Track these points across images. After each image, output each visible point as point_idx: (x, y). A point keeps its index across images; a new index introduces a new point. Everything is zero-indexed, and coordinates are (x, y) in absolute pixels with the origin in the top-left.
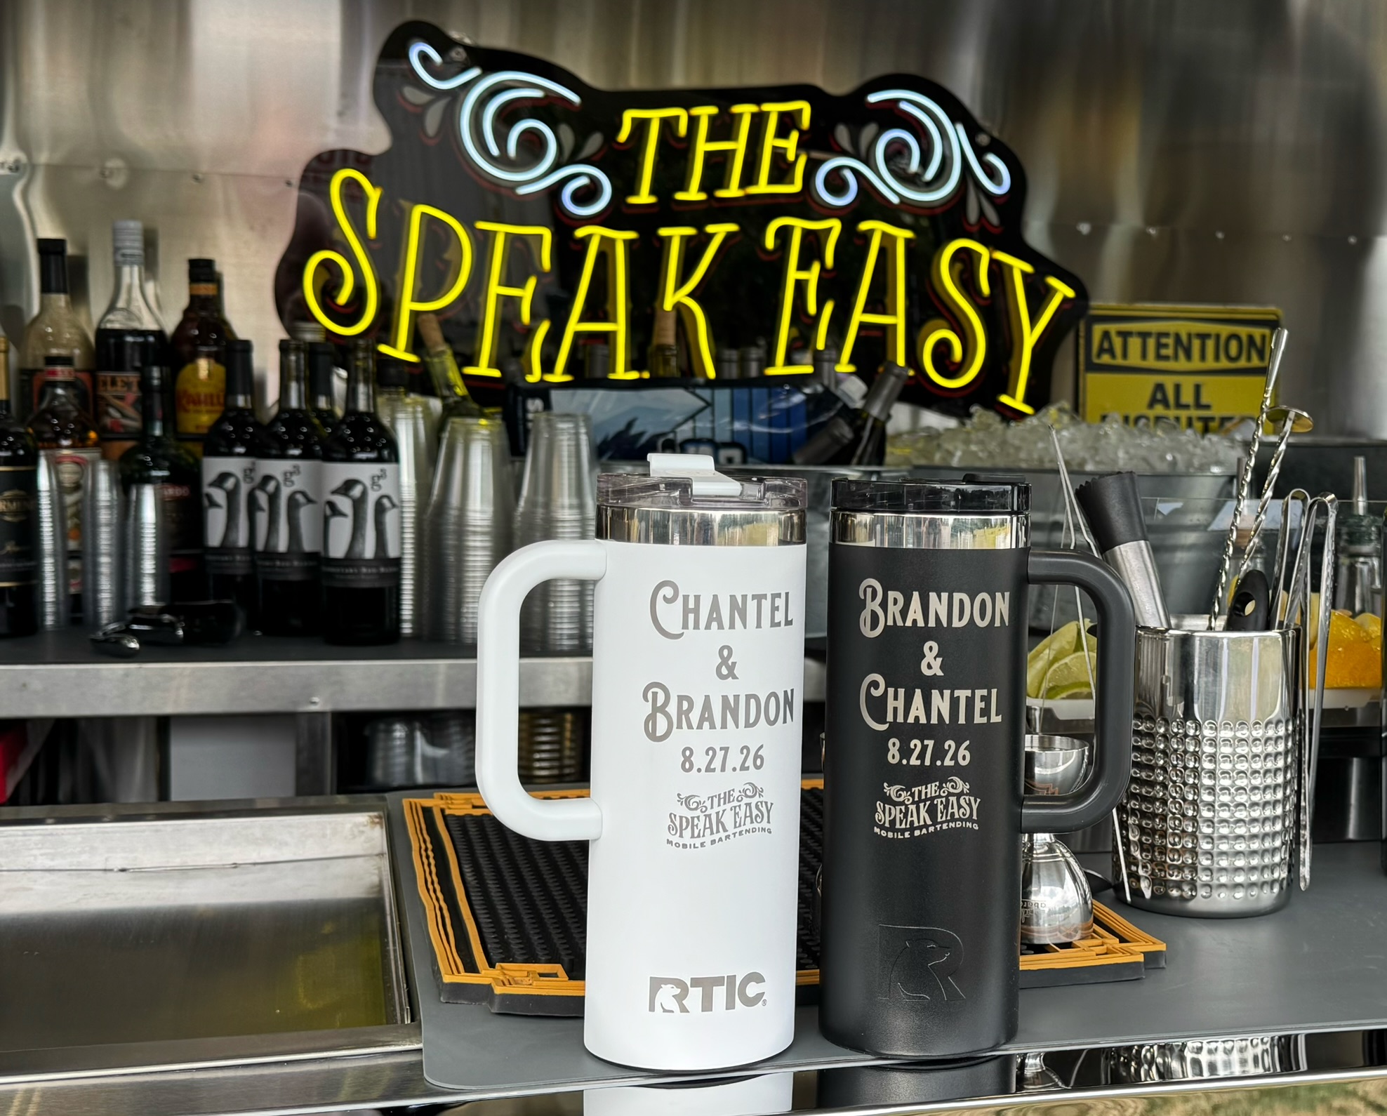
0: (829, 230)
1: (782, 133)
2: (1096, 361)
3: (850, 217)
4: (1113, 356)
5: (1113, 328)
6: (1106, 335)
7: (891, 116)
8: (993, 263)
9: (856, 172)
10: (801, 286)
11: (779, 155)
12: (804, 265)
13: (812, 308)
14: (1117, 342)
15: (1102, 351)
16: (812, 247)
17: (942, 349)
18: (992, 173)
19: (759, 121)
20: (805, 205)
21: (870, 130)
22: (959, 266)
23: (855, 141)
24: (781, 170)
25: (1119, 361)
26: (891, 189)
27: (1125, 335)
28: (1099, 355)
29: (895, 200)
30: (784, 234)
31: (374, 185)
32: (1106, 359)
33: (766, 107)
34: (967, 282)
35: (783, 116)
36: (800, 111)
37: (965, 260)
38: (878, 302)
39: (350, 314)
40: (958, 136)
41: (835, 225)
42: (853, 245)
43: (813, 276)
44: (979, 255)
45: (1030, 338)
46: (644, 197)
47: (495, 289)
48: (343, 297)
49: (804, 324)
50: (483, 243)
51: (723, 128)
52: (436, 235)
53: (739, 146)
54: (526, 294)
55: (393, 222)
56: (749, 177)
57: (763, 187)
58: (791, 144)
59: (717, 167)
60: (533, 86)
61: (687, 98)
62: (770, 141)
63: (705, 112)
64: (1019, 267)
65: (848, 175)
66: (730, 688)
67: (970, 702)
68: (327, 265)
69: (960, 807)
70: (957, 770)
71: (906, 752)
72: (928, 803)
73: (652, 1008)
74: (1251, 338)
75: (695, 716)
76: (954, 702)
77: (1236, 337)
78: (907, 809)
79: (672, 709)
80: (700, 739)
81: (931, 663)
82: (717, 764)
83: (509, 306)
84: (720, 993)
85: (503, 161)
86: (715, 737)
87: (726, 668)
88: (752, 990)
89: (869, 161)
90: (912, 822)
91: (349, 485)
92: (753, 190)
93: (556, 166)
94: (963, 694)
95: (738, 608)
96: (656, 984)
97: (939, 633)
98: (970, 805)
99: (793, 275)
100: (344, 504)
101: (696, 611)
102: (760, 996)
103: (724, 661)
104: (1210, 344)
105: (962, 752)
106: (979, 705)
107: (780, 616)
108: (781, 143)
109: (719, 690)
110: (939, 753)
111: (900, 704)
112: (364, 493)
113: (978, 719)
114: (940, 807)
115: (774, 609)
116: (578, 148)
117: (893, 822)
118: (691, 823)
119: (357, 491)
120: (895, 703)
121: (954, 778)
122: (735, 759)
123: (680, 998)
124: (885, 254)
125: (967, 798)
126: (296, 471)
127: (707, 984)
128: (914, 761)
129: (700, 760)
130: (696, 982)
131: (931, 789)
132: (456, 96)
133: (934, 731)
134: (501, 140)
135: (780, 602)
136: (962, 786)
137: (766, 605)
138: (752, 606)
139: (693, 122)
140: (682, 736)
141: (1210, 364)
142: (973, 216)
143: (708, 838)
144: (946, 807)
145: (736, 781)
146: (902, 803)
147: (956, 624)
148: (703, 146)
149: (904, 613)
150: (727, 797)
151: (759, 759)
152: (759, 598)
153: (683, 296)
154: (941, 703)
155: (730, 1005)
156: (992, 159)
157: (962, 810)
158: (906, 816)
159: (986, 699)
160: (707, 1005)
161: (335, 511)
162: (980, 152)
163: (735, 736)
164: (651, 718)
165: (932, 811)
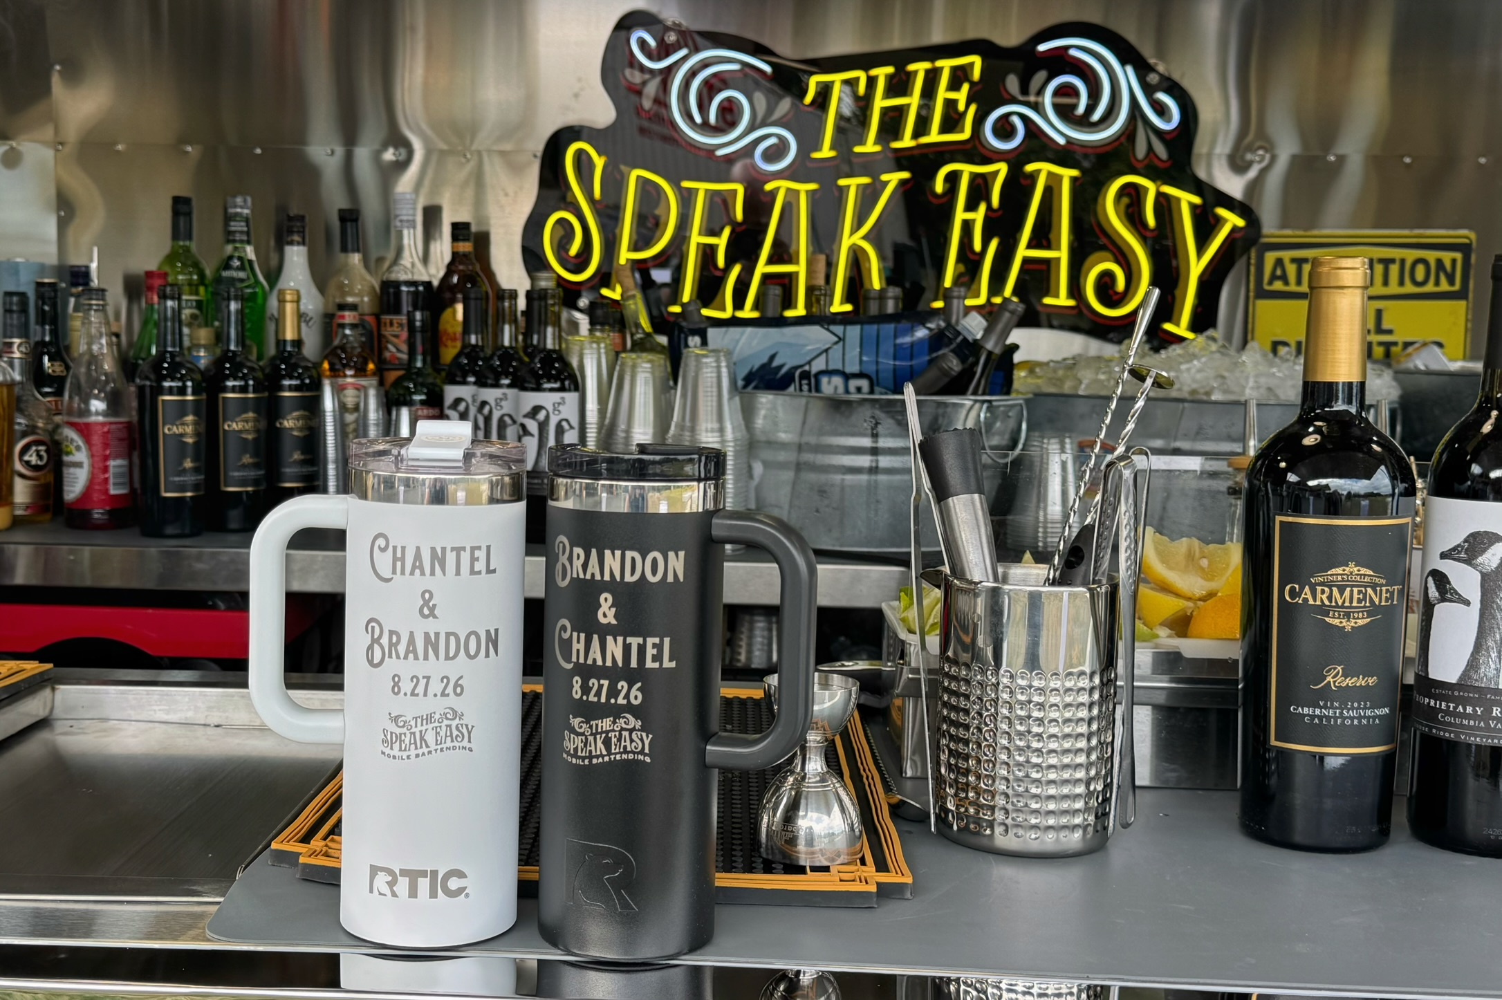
0: (996, 173)
1: (954, 86)
2: (1267, 287)
3: (1016, 161)
4: (1286, 283)
5: (1287, 255)
6: (1279, 262)
7: (1061, 63)
8: (1160, 196)
9: (1024, 118)
10: (967, 226)
11: (950, 104)
12: (971, 206)
13: (977, 246)
14: (1291, 269)
15: (1274, 277)
16: (979, 189)
17: (1105, 281)
18: (1161, 110)
19: (932, 78)
20: (974, 151)
21: (1041, 75)
22: (1125, 200)
23: (1025, 90)
24: (952, 121)
25: (1293, 287)
26: (1058, 131)
27: (1299, 262)
28: (1270, 283)
29: (1062, 141)
30: (953, 178)
31: (600, 154)
32: (1278, 286)
33: (939, 63)
34: (1134, 217)
35: (955, 70)
36: (972, 65)
37: (1132, 195)
38: (1042, 237)
39: (580, 263)
40: (1128, 77)
41: (1002, 168)
42: (1018, 187)
43: (979, 216)
44: (1146, 190)
45: (1196, 267)
46: (826, 152)
47: (696, 239)
48: (574, 249)
49: (970, 262)
50: (687, 199)
51: (898, 85)
52: (649, 193)
53: (913, 101)
54: (722, 242)
55: (614, 183)
56: (922, 127)
57: (934, 136)
58: (961, 96)
59: (892, 123)
60: (730, 60)
61: (866, 61)
62: (942, 94)
63: (883, 73)
64: (1186, 199)
65: (1016, 121)
66: (431, 626)
67: (642, 649)
68: (562, 222)
69: (632, 741)
70: (630, 708)
71: (586, 689)
72: (604, 735)
73: (371, 891)
74: (1439, 262)
75: (402, 649)
76: (627, 649)
77: (1424, 261)
78: (587, 739)
79: (385, 641)
80: (406, 668)
81: (607, 612)
82: (420, 690)
83: (708, 253)
84: (424, 884)
85: (705, 127)
86: (421, 668)
87: (428, 609)
88: (454, 884)
89: (1037, 107)
90: (590, 751)
91: (536, 410)
92: (924, 140)
93: (752, 128)
94: (635, 641)
95: (438, 558)
96: (374, 870)
97: (614, 587)
98: (642, 740)
99: (960, 215)
100: (532, 426)
101: (403, 559)
102: (460, 891)
103: (426, 603)
104: (1394, 269)
105: (634, 692)
106: (650, 652)
107: (480, 566)
108: (952, 95)
109: (422, 627)
110: (614, 692)
111: (582, 646)
112: (547, 417)
113: (649, 664)
114: (614, 740)
115: (474, 560)
116: (770, 110)
117: (576, 749)
118: (399, 738)
119: (541, 416)
120: (578, 646)
121: (627, 715)
122: (436, 687)
123: (391, 884)
124: (1050, 193)
125: (639, 733)
126: (505, 397)
127: (414, 876)
128: (592, 698)
129: (406, 686)
130: (404, 873)
131: (606, 724)
132: (668, 72)
133: (612, 674)
134: (703, 107)
135: (481, 554)
136: (633, 722)
137: (466, 557)
138: (451, 558)
139: (872, 82)
140: (391, 665)
141: (1394, 288)
142: (1141, 150)
143: (413, 752)
144: (619, 740)
145: (437, 706)
146: (583, 734)
147: (628, 578)
148: (880, 103)
149: (585, 566)
150: (429, 718)
151: (459, 689)
152: (458, 550)
153: (857, 239)
154: (615, 648)
155: (433, 895)
156: (1162, 97)
157: (634, 744)
158: (585, 745)
159: (659, 647)
160: (413, 893)
161: (525, 431)
162: (1148, 90)
163: (435, 667)
164: (370, 648)
165: (607, 742)
